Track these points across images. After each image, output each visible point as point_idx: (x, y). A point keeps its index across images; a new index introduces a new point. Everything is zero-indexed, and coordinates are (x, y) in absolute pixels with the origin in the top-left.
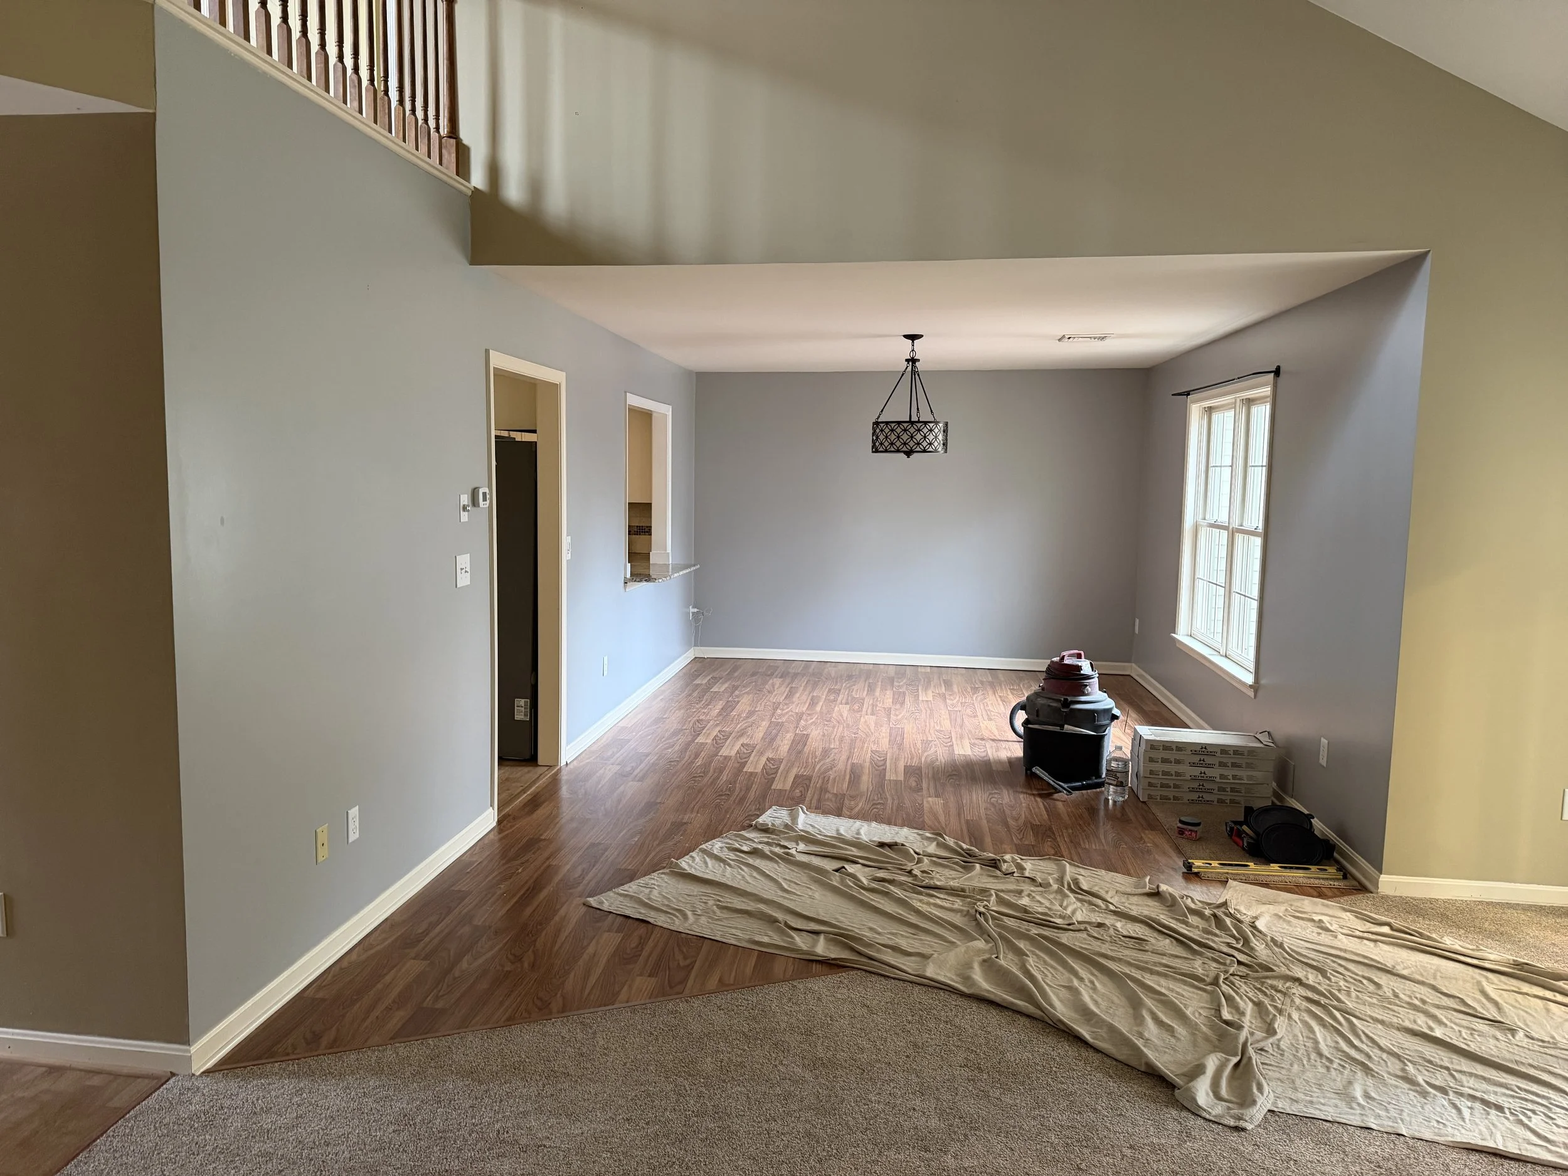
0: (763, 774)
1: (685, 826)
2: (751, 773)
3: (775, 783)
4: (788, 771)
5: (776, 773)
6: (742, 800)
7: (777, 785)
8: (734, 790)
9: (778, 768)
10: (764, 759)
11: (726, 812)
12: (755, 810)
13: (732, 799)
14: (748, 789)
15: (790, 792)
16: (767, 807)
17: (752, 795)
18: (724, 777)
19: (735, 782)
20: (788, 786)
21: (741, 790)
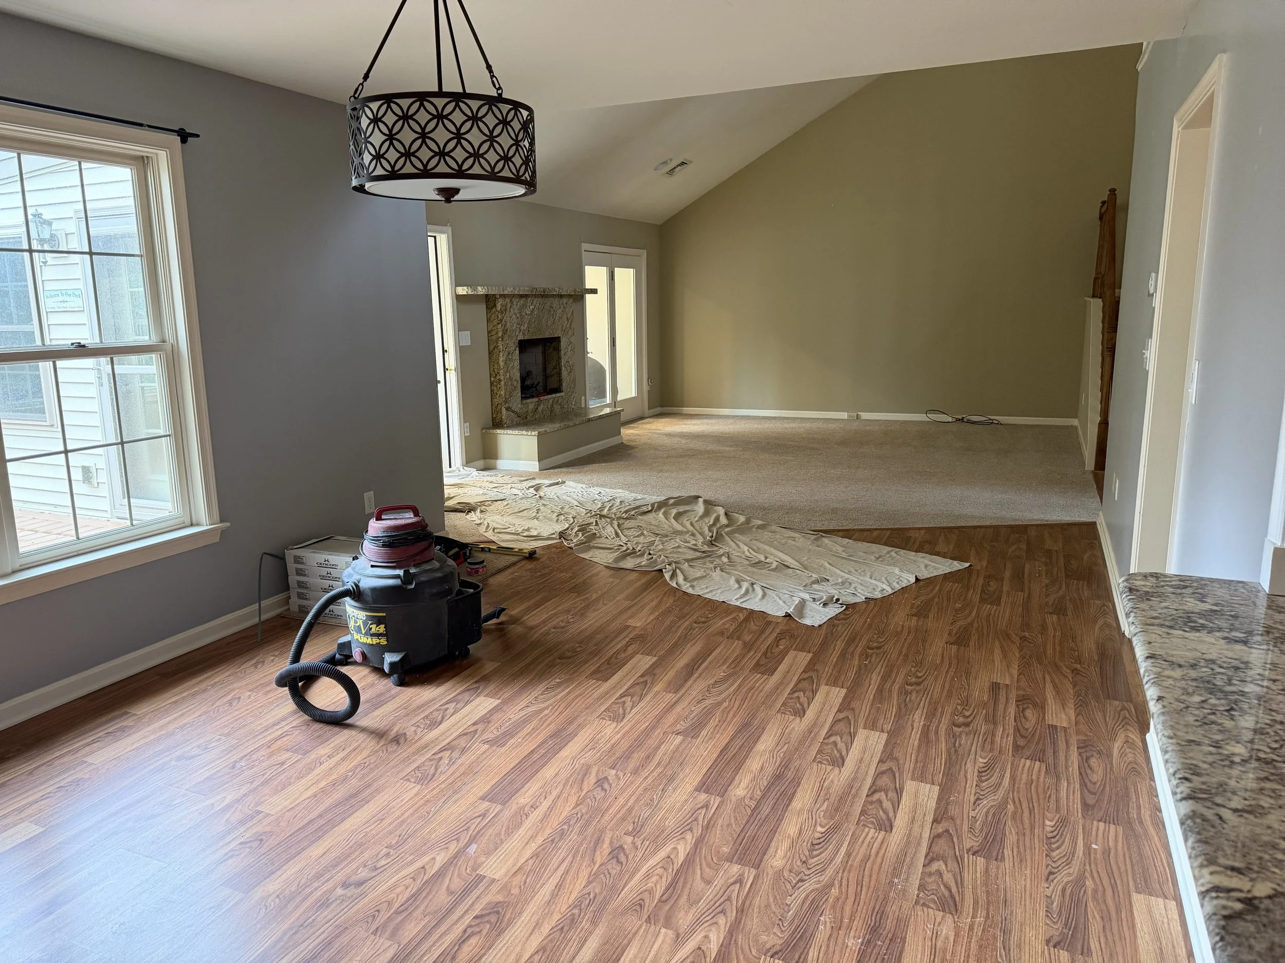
0: (819, 680)
1: (913, 613)
2: (835, 684)
3: (805, 662)
4: (781, 683)
5: (799, 681)
6: (852, 640)
7: (804, 658)
8: (861, 655)
9: (793, 691)
10: (810, 714)
11: (870, 625)
12: (838, 626)
13: (864, 642)
14: (843, 654)
15: (792, 646)
16: (825, 627)
17: (840, 645)
18: (875, 679)
19: (860, 668)
20: (792, 654)
21: (853, 653)
